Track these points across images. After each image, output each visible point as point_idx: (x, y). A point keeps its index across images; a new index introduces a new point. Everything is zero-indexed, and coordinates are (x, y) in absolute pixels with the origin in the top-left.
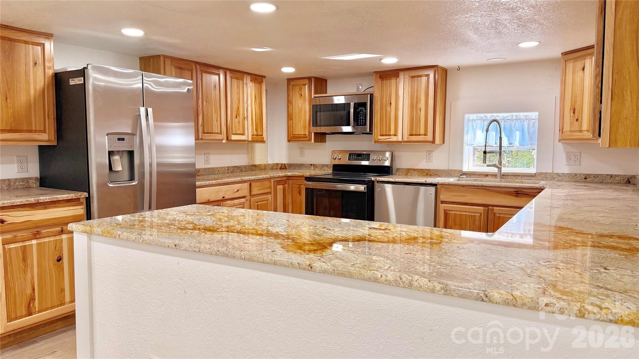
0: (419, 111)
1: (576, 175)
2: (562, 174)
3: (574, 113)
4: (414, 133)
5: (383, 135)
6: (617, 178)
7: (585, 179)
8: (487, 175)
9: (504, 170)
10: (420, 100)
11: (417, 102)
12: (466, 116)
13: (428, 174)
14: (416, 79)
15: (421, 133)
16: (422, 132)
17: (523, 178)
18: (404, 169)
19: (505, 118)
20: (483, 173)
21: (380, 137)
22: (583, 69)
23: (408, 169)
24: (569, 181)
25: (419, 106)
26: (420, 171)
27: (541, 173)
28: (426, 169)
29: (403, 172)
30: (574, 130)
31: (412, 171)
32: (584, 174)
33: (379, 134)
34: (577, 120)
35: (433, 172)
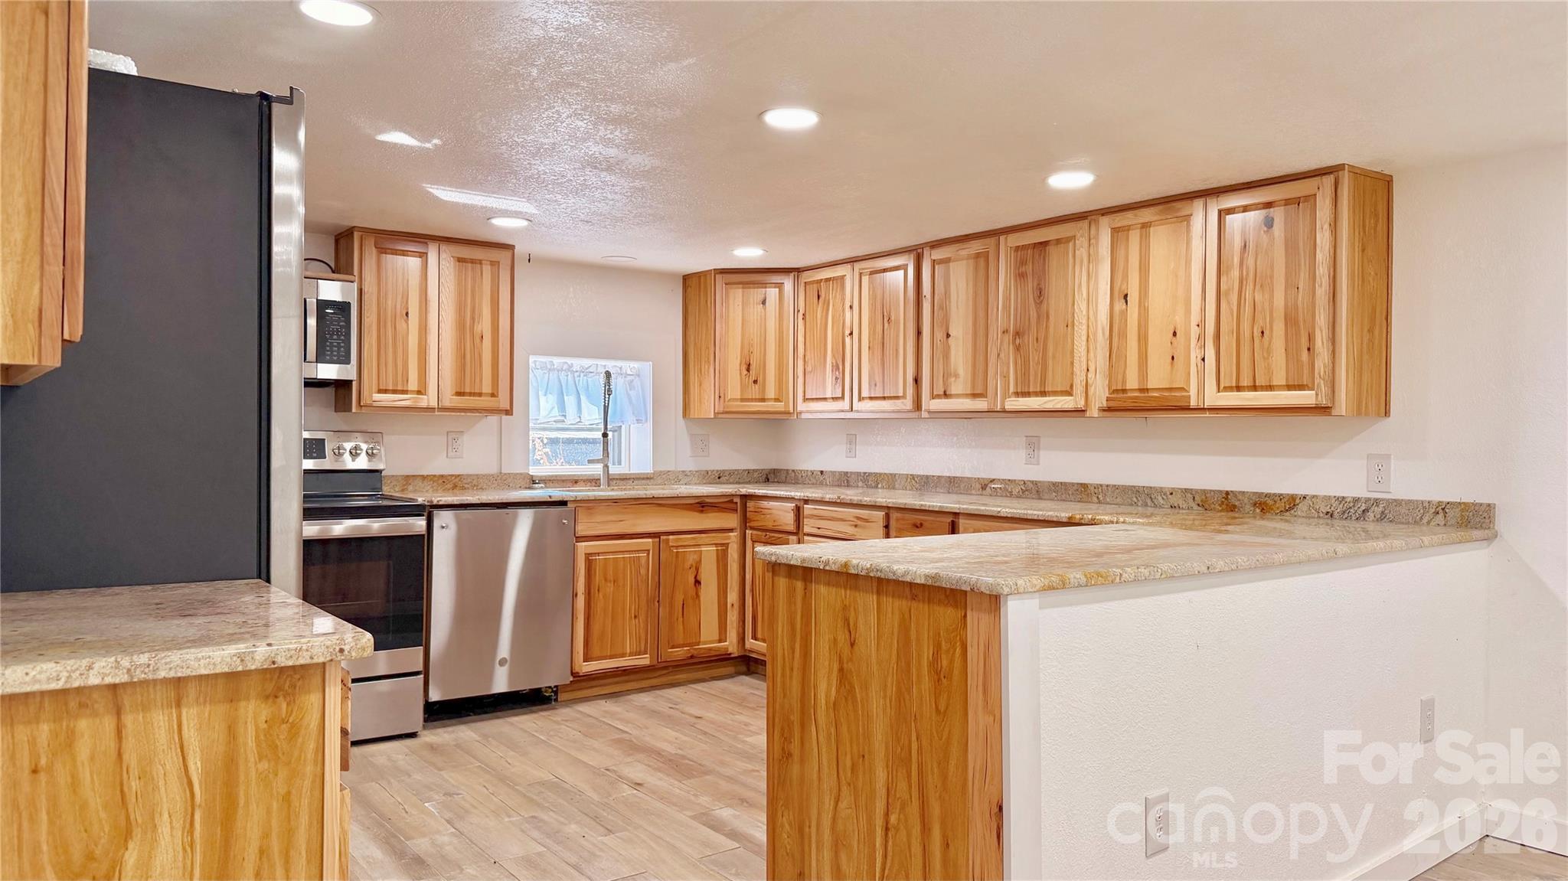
0: (478, 340)
1: (708, 473)
2: (690, 471)
3: (748, 370)
4: (467, 390)
5: (385, 391)
6: (756, 475)
7: (719, 478)
8: (576, 482)
9: (614, 470)
10: (480, 315)
11: (473, 319)
12: (532, 359)
13: (456, 486)
14: (470, 268)
15: (484, 392)
16: (487, 388)
17: (636, 482)
18: (397, 476)
19: (587, 369)
20: (571, 478)
21: (377, 396)
22: (764, 302)
23: (408, 476)
24: (699, 484)
25: (478, 329)
26: (438, 480)
27: (661, 472)
28: (452, 475)
29: (393, 484)
30: (750, 397)
31: (419, 483)
32: (717, 471)
33: (375, 388)
34: (755, 382)
35: (469, 480)
